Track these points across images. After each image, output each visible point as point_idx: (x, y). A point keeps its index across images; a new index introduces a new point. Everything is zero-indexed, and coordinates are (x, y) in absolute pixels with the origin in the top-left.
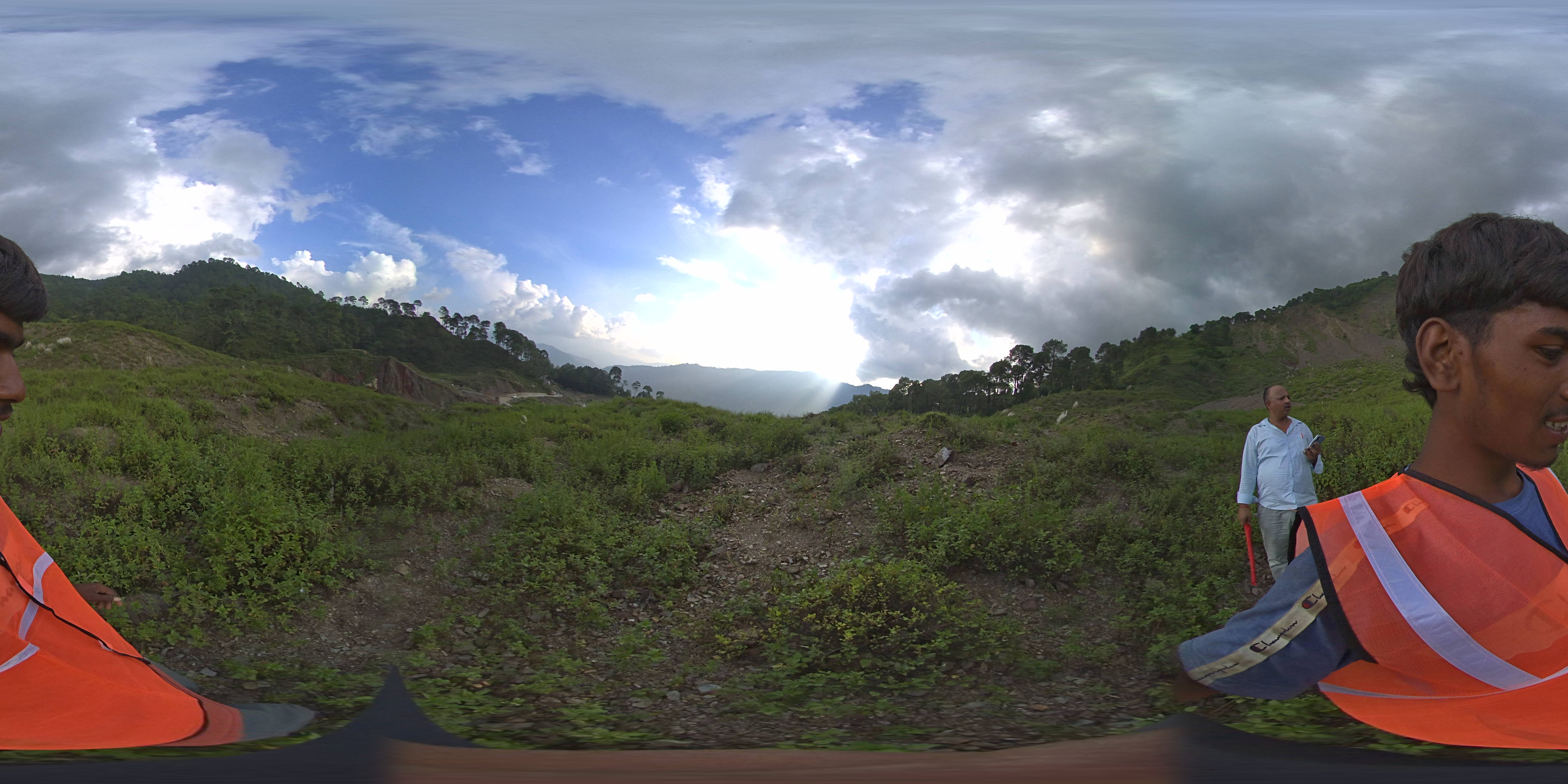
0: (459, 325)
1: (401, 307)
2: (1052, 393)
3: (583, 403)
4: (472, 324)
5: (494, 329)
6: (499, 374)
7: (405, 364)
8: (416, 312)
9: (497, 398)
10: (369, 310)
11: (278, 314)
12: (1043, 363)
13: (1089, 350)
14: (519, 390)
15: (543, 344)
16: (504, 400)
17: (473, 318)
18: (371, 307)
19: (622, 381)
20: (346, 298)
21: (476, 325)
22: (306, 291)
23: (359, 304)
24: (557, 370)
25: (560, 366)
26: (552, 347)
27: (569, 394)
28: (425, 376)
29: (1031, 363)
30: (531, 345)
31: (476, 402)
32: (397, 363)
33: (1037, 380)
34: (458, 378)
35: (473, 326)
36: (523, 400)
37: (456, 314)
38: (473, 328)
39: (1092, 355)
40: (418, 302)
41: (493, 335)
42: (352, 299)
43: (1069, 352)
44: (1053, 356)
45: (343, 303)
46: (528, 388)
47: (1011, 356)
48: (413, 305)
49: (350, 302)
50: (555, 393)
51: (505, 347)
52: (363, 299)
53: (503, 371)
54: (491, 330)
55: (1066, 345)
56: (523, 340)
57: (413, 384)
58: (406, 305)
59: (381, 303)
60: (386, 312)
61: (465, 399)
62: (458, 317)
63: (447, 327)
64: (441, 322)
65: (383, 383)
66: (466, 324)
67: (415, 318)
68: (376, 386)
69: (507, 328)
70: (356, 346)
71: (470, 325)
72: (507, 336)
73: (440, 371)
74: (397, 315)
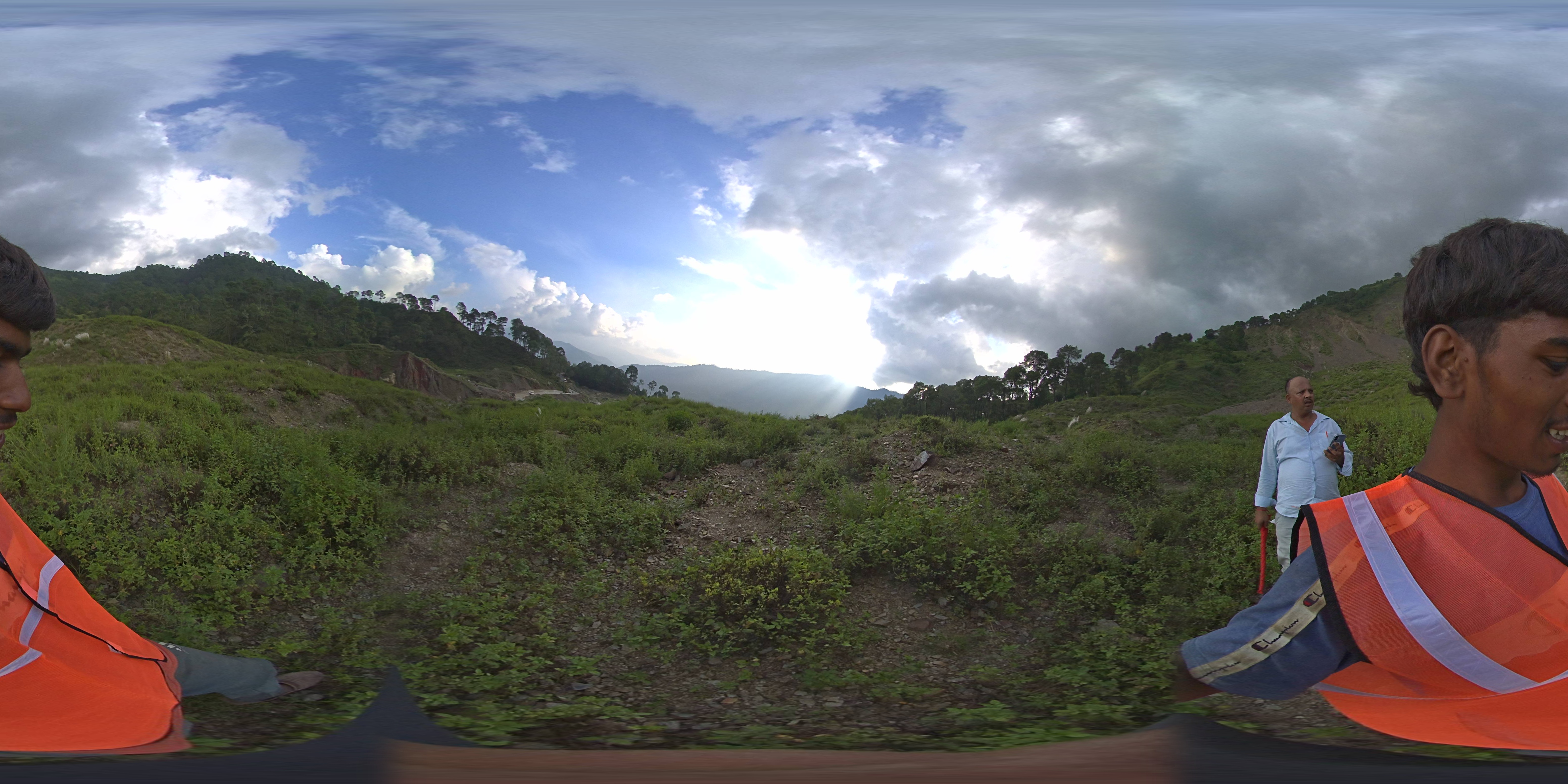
0: (476, 321)
1: (419, 301)
2: (1066, 399)
3: (597, 401)
4: (489, 320)
5: (511, 326)
6: (514, 369)
7: (420, 359)
8: (433, 307)
9: (513, 395)
10: (386, 305)
11: (295, 308)
12: (1058, 368)
13: (1103, 356)
14: (535, 387)
15: (560, 342)
16: (519, 397)
17: (491, 314)
18: (388, 301)
19: (638, 380)
20: (363, 292)
21: (493, 322)
22: (323, 285)
23: (376, 298)
24: (573, 368)
25: (576, 364)
26: (569, 344)
27: (585, 392)
28: (441, 371)
29: (1046, 369)
30: (548, 342)
31: (491, 397)
32: (415, 358)
33: (1052, 385)
34: (474, 373)
35: (490, 322)
36: (539, 397)
37: (473, 309)
38: (490, 324)
39: (1107, 360)
40: (436, 297)
41: (510, 332)
42: (369, 293)
43: (1083, 357)
44: (1068, 362)
45: (359, 297)
46: (544, 385)
47: (1026, 362)
48: (430, 300)
49: (367, 297)
50: (571, 391)
51: (522, 344)
52: (381, 293)
53: (519, 368)
54: (508, 326)
55: (1081, 351)
56: (540, 337)
57: (429, 379)
58: (423, 300)
59: (399, 297)
60: (404, 307)
61: (481, 395)
62: (475, 312)
63: (464, 323)
64: (458, 317)
65: (400, 378)
66: (483, 320)
67: (432, 313)
68: (393, 381)
69: (525, 324)
70: (374, 341)
71: (487, 321)
72: (524, 333)
73: (458, 366)
74: (415, 310)
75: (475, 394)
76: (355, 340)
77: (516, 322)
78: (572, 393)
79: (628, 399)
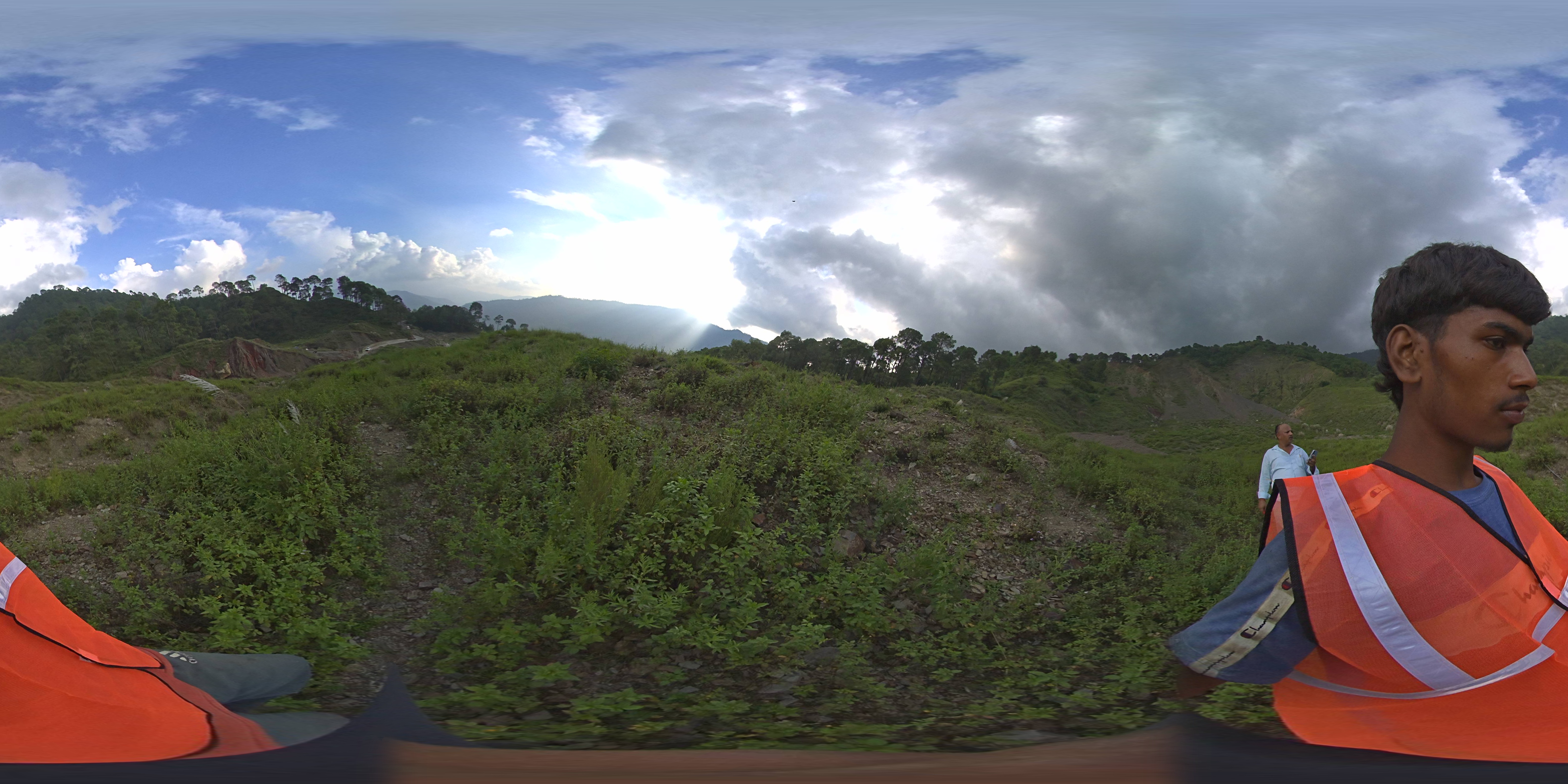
0: (300, 288)
1: (236, 285)
5: (338, 285)
7: (250, 340)
8: (252, 287)
9: (356, 352)
10: (205, 298)
15: (394, 290)
17: (314, 279)
19: (483, 315)
20: (180, 292)
24: (414, 314)
25: (417, 309)
26: (404, 292)
27: (430, 336)
28: (275, 348)
32: (244, 343)
34: (311, 341)
36: (384, 349)
38: (316, 288)
40: (253, 277)
41: (338, 291)
42: (186, 291)
45: (179, 298)
46: (386, 336)
48: (247, 281)
49: (185, 296)
50: (415, 337)
51: (354, 300)
53: (356, 324)
54: (335, 287)
56: (372, 289)
57: (264, 358)
58: (240, 283)
59: (216, 287)
60: (223, 295)
61: (322, 361)
62: (296, 280)
63: (290, 295)
64: (281, 290)
65: (235, 365)
66: (308, 286)
67: (253, 294)
68: (229, 371)
69: (352, 280)
70: (201, 336)
71: (312, 286)
72: (353, 289)
73: (292, 339)
74: (235, 296)
75: (314, 361)
76: (182, 342)
77: (343, 280)
78: (417, 338)
79: (476, 337)
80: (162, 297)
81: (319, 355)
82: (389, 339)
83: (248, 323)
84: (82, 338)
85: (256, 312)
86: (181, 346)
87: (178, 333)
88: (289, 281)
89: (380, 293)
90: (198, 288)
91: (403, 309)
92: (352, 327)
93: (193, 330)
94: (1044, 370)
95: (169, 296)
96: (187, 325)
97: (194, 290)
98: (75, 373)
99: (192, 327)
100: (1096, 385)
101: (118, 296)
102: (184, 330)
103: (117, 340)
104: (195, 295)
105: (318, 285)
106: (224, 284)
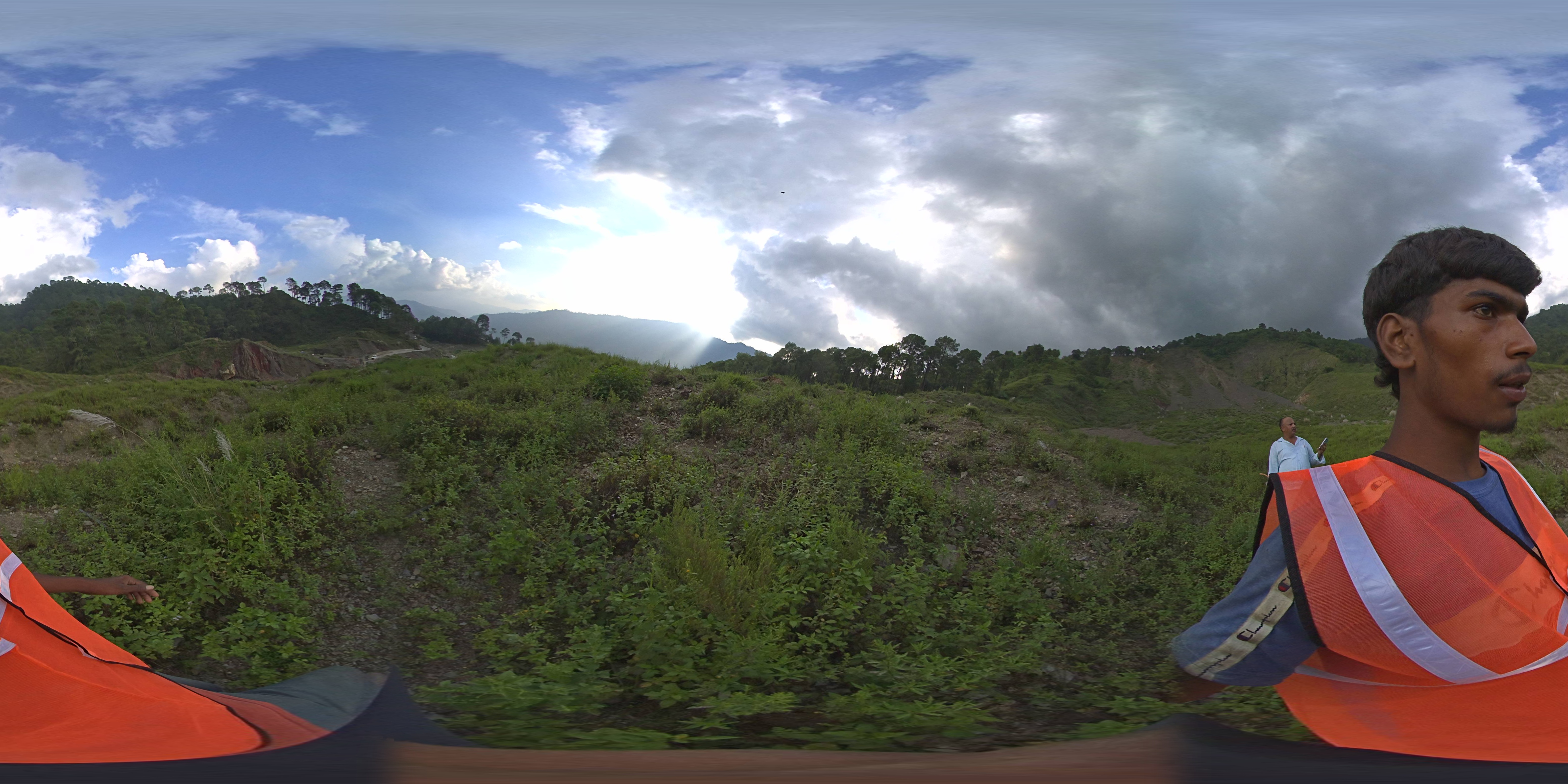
0: (310, 293)
1: (248, 287)
4: (323, 290)
5: (348, 292)
7: (256, 343)
8: (262, 289)
10: (215, 297)
14: (383, 348)
16: (367, 361)
17: (324, 284)
18: (218, 294)
19: (490, 328)
20: (190, 290)
24: (422, 324)
25: (425, 319)
26: (414, 302)
27: (437, 347)
28: (281, 351)
31: (339, 368)
32: (250, 344)
34: (318, 347)
36: (390, 358)
38: (326, 294)
40: (264, 279)
41: (347, 298)
42: (197, 289)
45: (189, 296)
46: (393, 345)
48: (258, 283)
49: (195, 293)
50: (422, 347)
51: (363, 308)
53: (364, 332)
56: (381, 297)
58: (251, 284)
59: (227, 287)
60: (233, 295)
61: (327, 367)
62: (307, 284)
63: (300, 299)
64: (291, 294)
65: (240, 367)
66: (318, 291)
67: (263, 296)
68: (234, 372)
69: (362, 287)
70: (208, 335)
71: (322, 292)
72: (363, 296)
73: (299, 343)
74: (244, 296)
75: (320, 367)
76: (189, 339)
77: (353, 287)
78: (424, 349)
79: (483, 350)
80: (173, 293)
81: (325, 360)
82: (397, 349)
83: (256, 325)
84: (89, 330)
85: (265, 314)
86: (186, 344)
87: (185, 330)
88: (300, 285)
89: (390, 302)
90: (208, 287)
91: (411, 319)
92: (359, 335)
93: (200, 328)
94: (1049, 368)
95: (179, 294)
96: (195, 324)
97: (205, 289)
98: (80, 365)
99: (199, 326)
100: (1101, 380)
101: (128, 290)
102: (191, 328)
103: (124, 335)
104: (205, 293)
105: (328, 291)
106: (236, 284)
